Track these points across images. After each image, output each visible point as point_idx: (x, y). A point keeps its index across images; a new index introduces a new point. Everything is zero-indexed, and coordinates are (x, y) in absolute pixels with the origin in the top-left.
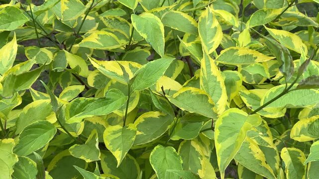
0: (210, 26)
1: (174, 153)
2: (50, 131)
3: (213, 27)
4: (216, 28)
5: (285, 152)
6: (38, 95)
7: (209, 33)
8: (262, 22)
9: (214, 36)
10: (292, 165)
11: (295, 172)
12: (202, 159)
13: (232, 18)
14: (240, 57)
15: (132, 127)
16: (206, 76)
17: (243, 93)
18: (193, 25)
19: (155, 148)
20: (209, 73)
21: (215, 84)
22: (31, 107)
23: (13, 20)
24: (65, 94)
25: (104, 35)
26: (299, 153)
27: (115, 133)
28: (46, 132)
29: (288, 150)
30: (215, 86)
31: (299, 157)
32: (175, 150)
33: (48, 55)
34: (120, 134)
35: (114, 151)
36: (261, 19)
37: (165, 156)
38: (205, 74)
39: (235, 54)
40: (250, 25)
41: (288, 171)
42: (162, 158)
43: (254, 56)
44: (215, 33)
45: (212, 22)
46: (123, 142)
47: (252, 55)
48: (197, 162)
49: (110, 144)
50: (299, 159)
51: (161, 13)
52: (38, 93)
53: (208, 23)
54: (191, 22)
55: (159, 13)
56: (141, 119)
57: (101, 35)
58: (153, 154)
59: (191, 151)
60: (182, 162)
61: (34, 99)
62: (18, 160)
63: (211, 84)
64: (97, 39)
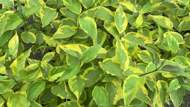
0: (121, 16)
1: (104, 90)
2: (42, 84)
3: (122, 17)
4: (124, 18)
5: (159, 83)
6: (31, 61)
7: (120, 21)
8: (149, 10)
9: (123, 22)
10: (162, 90)
11: (163, 93)
12: (117, 89)
13: (133, 7)
14: (137, 38)
15: (82, 77)
16: (118, 51)
17: (138, 52)
18: (111, 15)
19: (94, 88)
20: (120, 49)
21: (123, 54)
22: (29, 68)
23: (14, 21)
24: (45, 58)
25: (64, 28)
26: (166, 83)
27: (74, 80)
28: (40, 85)
29: (160, 82)
30: (123, 55)
31: (165, 86)
32: (104, 88)
33: (33, 36)
34: (76, 81)
35: (74, 91)
36: (149, 8)
37: (100, 92)
38: (118, 49)
39: (134, 36)
40: (143, 11)
41: (159, 93)
42: (98, 93)
43: (144, 39)
44: (124, 21)
45: (122, 14)
46: (78, 86)
47: (143, 38)
48: (115, 91)
49: (72, 88)
50: (165, 87)
51: (94, 11)
52: (31, 60)
53: (120, 15)
54: (110, 13)
55: (92, 11)
56: (86, 71)
57: (62, 28)
58: (94, 92)
59: (112, 85)
60: (108, 95)
61: (29, 63)
62: (30, 104)
63: (121, 54)
64: (60, 31)
